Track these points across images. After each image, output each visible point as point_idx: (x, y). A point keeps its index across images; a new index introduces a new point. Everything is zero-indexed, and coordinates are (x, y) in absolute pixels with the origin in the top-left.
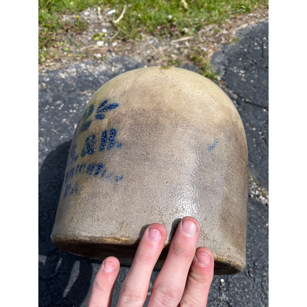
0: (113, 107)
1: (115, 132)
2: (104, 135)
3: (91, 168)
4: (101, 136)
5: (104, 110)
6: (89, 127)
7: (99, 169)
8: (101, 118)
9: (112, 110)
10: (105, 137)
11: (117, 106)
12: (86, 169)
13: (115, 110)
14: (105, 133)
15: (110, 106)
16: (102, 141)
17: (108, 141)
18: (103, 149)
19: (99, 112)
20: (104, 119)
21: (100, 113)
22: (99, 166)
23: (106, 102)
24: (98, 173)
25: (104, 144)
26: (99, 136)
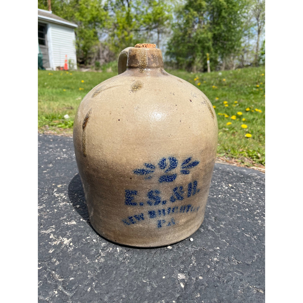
0: (195, 164)
1: (197, 183)
2: (190, 186)
3: (183, 209)
4: (187, 187)
5: (189, 167)
6: (174, 179)
7: (189, 208)
8: (186, 173)
9: (195, 167)
10: (190, 188)
11: (198, 163)
12: (179, 210)
13: (197, 166)
14: (190, 185)
15: (194, 163)
16: (189, 191)
17: (193, 190)
18: (190, 195)
19: (184, 168)
20: (189, 174)
21: (185, 169)
22: (189, 206)
23: (190, 159)
24: (188, 210)
25: (190, 192)
26: (186, 187)
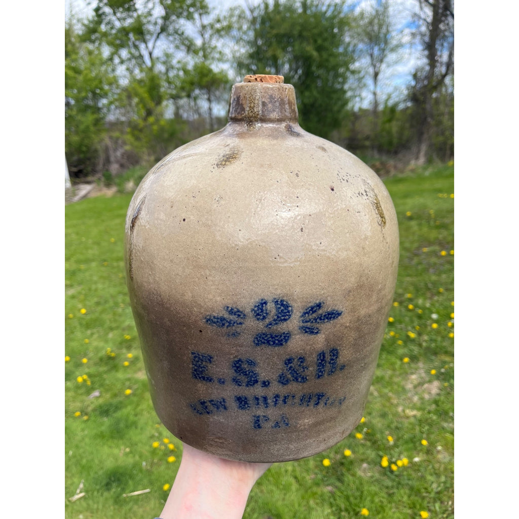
0: (333, 316)
1: (337, 353)
2: (322, 358)
3: (306, 399)
4: (316, 359)
5: (318, 320)
6: (286, 341)
7: (319, 399)
8: (312, 333)
9: (331, 322)
10: (322, 361)
11: (339, 314)
12: (297, 400)
13: (336, 321)
14: (322, 356)
15: (329, 314)
16: (318, 366)
17: (328, 365)
18: (321, 376)
19: (306, 322)
20: (318, 335)
21: (309, 324)
22: (319, 396)
23: (319, 306)
24: (318, 403)
25: (322, 370)
26: (313, 359)
